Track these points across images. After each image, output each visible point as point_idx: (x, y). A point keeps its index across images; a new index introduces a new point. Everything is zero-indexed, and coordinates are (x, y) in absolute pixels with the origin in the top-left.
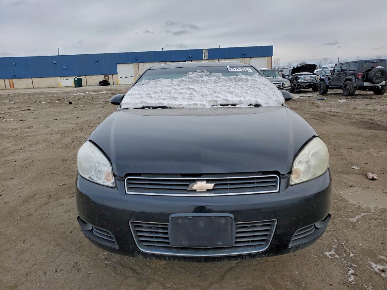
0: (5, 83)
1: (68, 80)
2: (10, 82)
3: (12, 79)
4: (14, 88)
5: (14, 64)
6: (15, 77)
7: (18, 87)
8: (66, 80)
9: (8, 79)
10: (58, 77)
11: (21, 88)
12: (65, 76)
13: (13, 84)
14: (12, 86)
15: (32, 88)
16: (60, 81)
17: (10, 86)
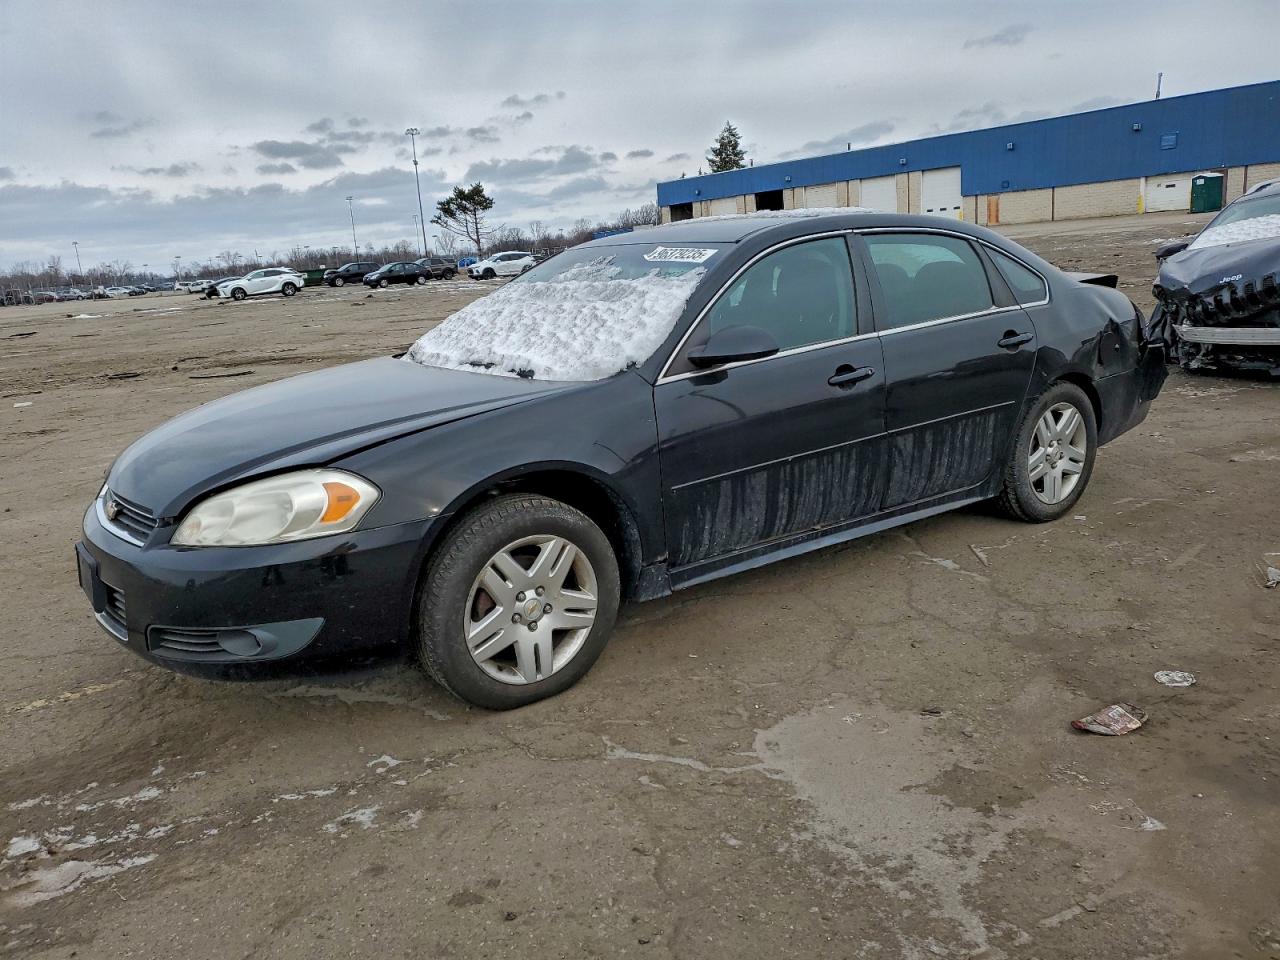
0: (976, 208)
1: (1173, 186)
2: (989, 205)
3: (996, 194)
4: (997, 221)
5: (1010, 145)
6: (1006, 187)
7: (1009, 219)
8: (1168, 186)
9: (988, 194)
10: (1139, 178)
11: (1017, 221)
12: (1166, 174)
13: (997, 211)
14: (994, 215)
15: (1047, 221)
16: (1142, 194)
17: (989, 216)
